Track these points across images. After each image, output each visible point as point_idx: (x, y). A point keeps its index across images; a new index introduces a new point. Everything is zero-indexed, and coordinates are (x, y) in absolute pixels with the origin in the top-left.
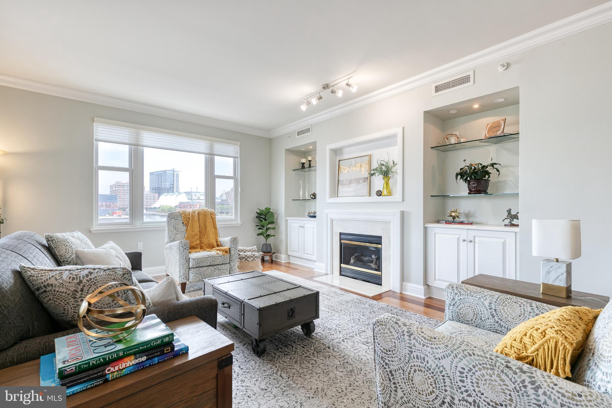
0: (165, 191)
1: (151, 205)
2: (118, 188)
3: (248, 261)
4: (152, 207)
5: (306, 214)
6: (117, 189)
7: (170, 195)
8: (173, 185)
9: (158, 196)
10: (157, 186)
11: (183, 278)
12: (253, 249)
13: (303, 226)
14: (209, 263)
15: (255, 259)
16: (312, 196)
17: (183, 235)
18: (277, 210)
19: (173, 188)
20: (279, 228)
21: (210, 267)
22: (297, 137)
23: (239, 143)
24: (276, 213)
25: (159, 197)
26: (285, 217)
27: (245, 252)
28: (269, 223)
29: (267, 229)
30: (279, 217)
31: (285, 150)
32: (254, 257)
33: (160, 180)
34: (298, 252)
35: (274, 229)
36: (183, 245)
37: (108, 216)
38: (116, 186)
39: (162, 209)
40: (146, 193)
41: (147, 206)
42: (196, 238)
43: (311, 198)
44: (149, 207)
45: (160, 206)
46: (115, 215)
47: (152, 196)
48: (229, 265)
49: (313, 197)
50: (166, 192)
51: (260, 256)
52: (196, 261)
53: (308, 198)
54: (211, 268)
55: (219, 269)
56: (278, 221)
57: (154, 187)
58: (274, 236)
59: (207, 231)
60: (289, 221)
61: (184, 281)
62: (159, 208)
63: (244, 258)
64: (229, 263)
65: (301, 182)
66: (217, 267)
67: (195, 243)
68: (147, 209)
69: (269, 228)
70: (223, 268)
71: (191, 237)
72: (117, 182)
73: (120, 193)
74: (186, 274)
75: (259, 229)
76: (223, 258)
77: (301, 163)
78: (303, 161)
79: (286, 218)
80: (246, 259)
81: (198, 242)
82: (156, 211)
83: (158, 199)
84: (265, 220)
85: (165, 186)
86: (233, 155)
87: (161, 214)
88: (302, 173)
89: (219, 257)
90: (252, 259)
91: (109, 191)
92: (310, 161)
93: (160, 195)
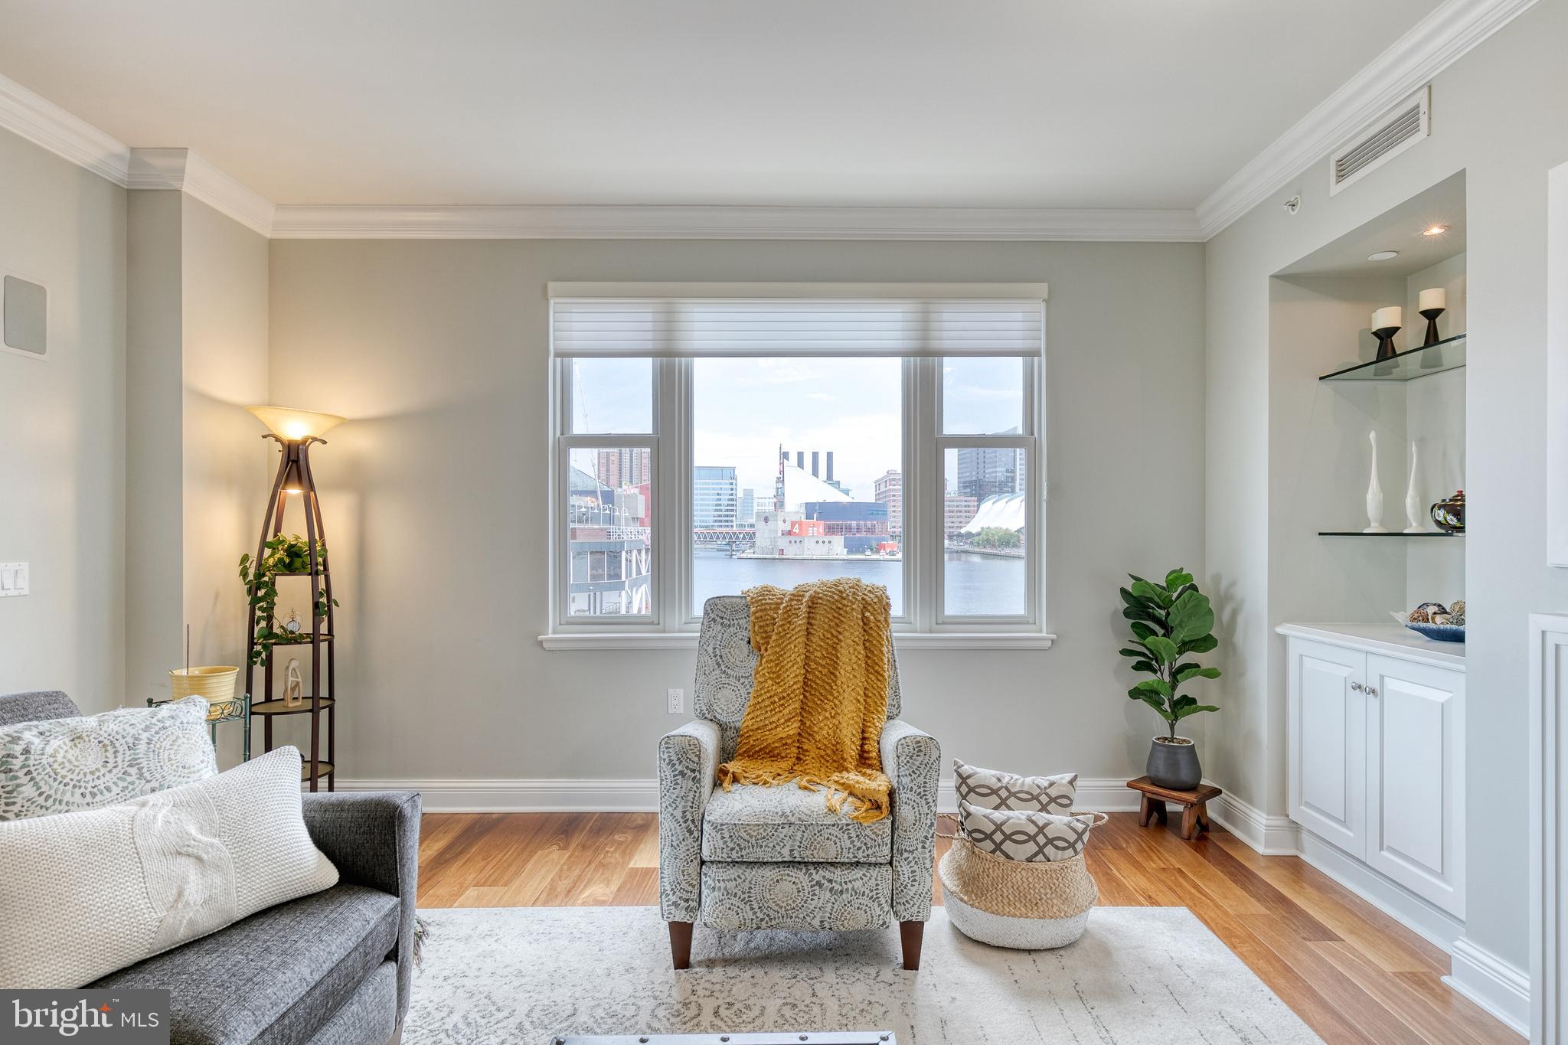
0: (992, 490)
1: (961, 527)
2: (892, 487)
3: (1008, 856)
4: (963, 531)
5: (1402, 617)
6: (888, 487)
7: (1006, 500)
8: (1013, 472)
9: (976, 504)
10: (974, 478)
11: (675, 904)
12: (1053, 792)
13: (1377, 688)
14: (786, 852)
15: (1049, 850)
16: (1441, 514)
17: (743, 692)
18: (1233, 584)
19: (1013, 479)
20: (1241, 673)
21: (793, 872)
22: (1335, 189)
23: (1043, 288)
24: (1226, 598)
25: (978, 507)
26: (1273, 623)
27: (1003, 803)
28: (1185, 646)
29: (1175, 674)
30: (1240, 619)
31: (1271, 276)
32: (1041, 840)
33: (981, 460)
34: (1343, 823)
35: (1211, 674)
36: (674, 758)
37: (870, 553)
38: (886, 481)
39: (985, 537)
40: (948, 496)
41: (951, 530)
42: (786, 711)
43: (1438, 523)
44: (956, 531)
45: (980, 530)
46: (882, 552)
47: (964, 504)
48: (886, 873)
49: (1452, 520)
50: (995, 492)
51: (1080, 835)
52: (727, 835)
53: (1422, 524)
54: (799, 875)
55: (837, 887)
56: (1239, 638)
57: (968, 479)
58: (1212, 709)
59: (839, 682)
60: (1294, 649)
61: (680, 916)
62: (979, 534)
63: (989, 837)
64: (891, 863)
65: (1372, 436)
66: (828, 875)
67: (782, 733)
68: (951, 537)
69: (1186, 667)
70: (858, 884)
71: (767, 703)
72: (888, 472)
73: (894, 498)
74: (684, 885)
75: (1139, 667)
76: (853, 835)
77: (1375, 334)
78: (1386, 317)
79: (1280, 630)
80: (998, 847)
81: (793, 728)
82: (972, 543)
83: (978, 510)
84: (1168, 631)
85: (993, 475)
86: (1019, 344)
87: (984, 550)
88: (1384, 387)
89: (834, 831)
90: (1032, 848)
91: (874, 493)
92: (1431, 315)
93: (980, 501)
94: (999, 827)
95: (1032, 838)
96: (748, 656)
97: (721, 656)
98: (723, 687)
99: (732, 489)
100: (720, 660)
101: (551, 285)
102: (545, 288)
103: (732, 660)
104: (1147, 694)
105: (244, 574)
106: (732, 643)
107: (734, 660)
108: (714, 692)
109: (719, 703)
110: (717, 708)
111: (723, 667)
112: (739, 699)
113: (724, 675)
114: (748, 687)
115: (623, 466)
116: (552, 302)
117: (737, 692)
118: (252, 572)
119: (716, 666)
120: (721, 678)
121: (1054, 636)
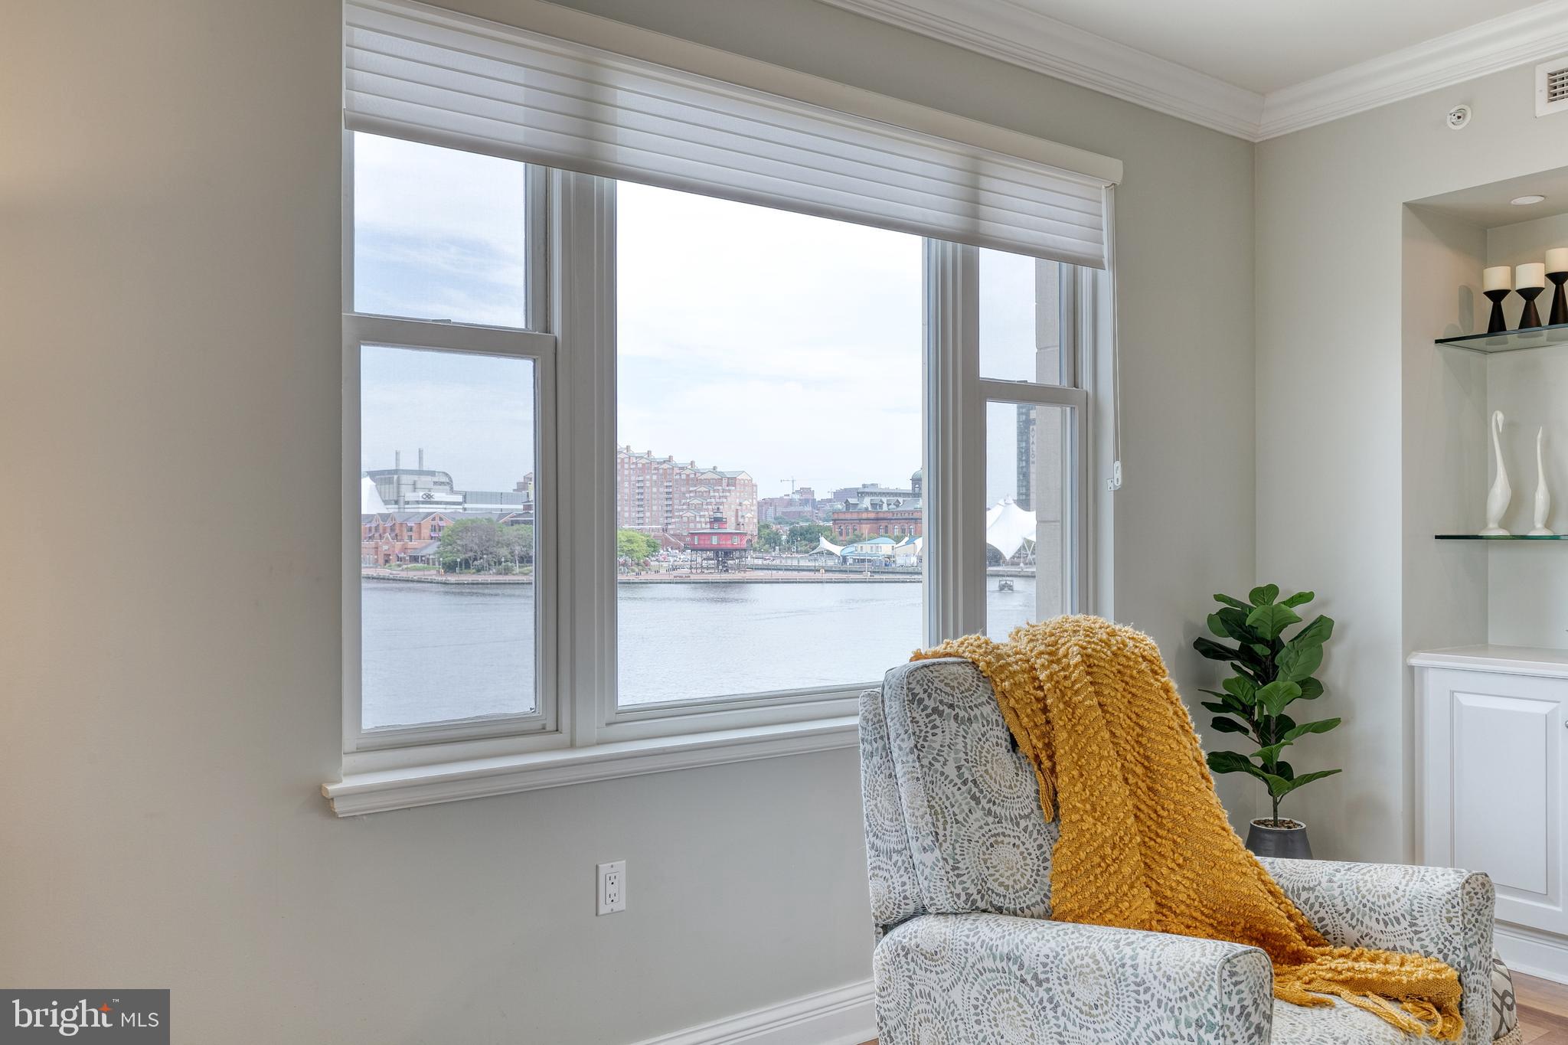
96: (1017, 775)
97: (974, 782)
98: (996, 842)
100: (974, 790)
103: (996, 787)
106: (984, 754)
107: (998, 786)
108: (984, 854)
109: (997, 875)
110: (995, 886)
111: (984, 802)
112: (1028, 861)
113: (990, 819)
114: (1035, 835)
117: (1022, 848)
119: (973, 803)
120: (987, 824)
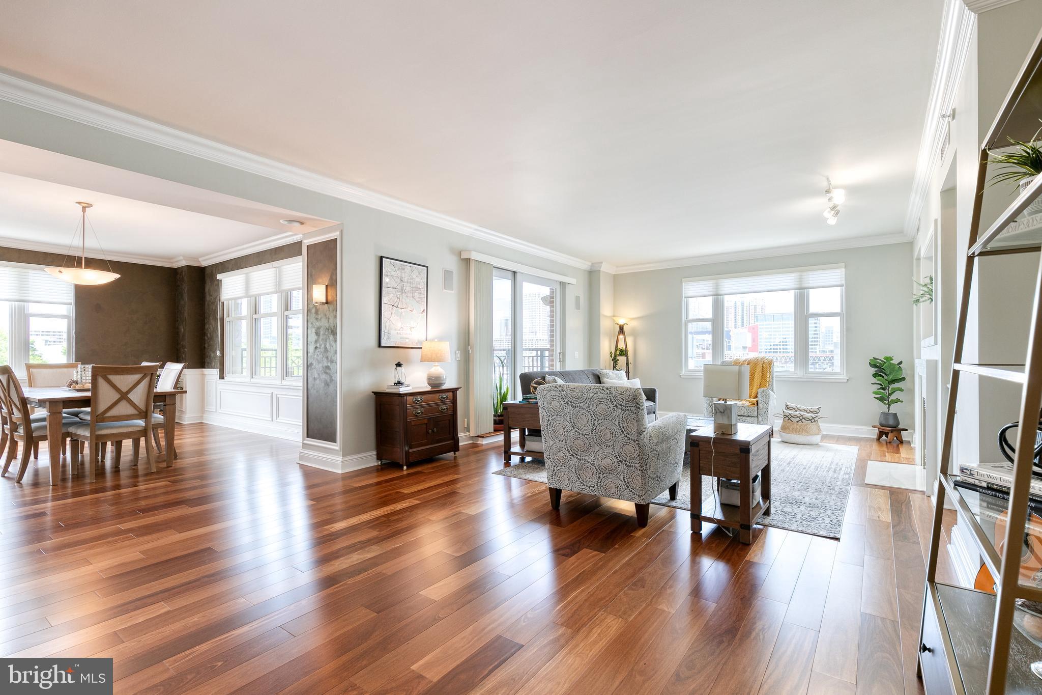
94: (790, 414)
95: (799, 417)
99: (816, 327)
101: (683, 279)
102: (682, 280)
104: (881, 399)
105: (611, 356)
115: (737, 315)
116: (683, 283)
118: (613, 355)
121: (848, 378)
